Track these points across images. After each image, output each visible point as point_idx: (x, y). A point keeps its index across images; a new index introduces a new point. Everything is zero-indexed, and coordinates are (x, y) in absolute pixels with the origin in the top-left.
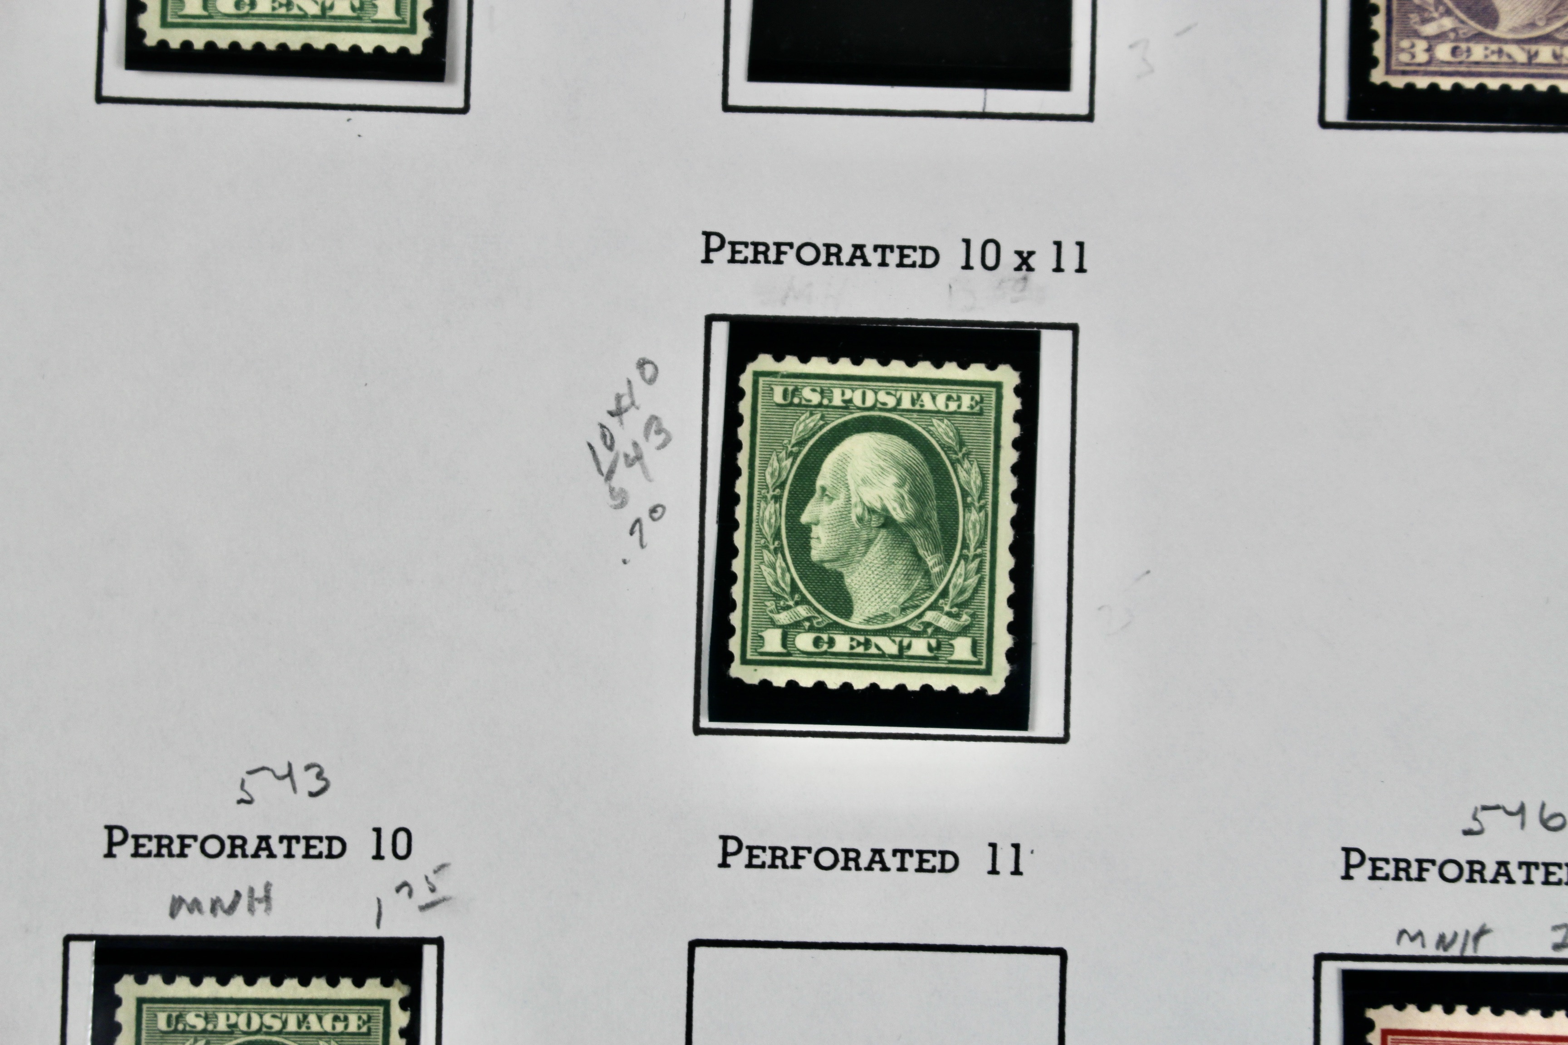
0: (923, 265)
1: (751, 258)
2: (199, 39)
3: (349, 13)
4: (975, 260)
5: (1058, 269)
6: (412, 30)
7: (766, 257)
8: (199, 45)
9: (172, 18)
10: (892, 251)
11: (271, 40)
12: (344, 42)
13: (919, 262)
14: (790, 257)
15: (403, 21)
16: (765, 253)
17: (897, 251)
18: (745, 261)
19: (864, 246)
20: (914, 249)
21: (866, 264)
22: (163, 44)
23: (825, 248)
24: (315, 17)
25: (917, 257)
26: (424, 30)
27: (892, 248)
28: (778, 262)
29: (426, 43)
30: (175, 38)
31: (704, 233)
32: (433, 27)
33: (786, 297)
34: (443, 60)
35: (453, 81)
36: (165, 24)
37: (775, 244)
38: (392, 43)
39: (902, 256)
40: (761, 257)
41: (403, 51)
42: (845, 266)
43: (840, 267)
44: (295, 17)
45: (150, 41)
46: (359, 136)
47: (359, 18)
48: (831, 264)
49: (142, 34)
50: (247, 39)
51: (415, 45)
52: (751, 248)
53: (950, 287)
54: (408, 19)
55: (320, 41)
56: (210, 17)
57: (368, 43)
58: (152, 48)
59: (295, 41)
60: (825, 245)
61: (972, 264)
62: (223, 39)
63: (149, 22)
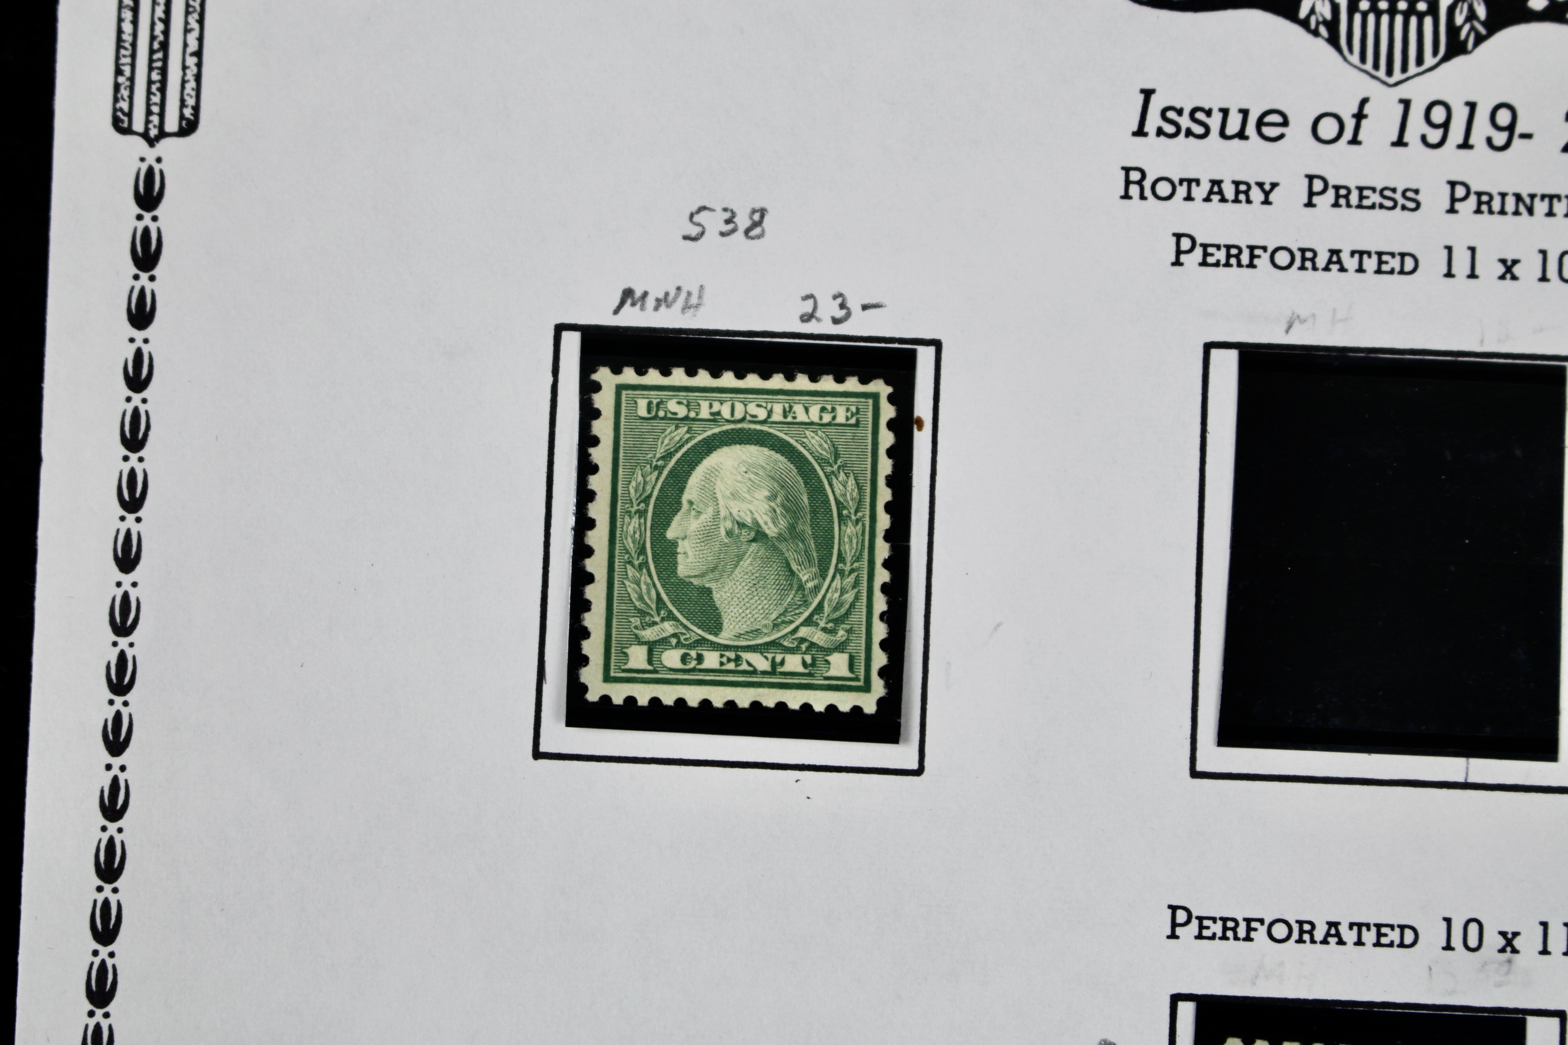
0: (1402, 945)
1: (1219, 934)
2: (643, 695)
3: (801, 669)
4: (1457, 940)
5: (1545, 952)
6: (866, 688)
7: (1235, 934)
8: (643, 701)
9: (615, 672)
10: (1369, 929)
11: (719, 697)
12: (794, 700)
13: (1397, 941)
14: (1260, 934)
15: (857, 679)
16: (1234, 930)
17: (1374, 930)
18: (1213, 937)
19: (1339, 923)
20: (1392, 927)
21: (1341, 942)
22: (606, 699)
23: (1298, 925)
24: (764, 673)
25: (1395, 936)
26: (879, 688)
27: (1368, 926)
28: (1248, 939)
29: (880, 702)
30: (618, 694)
31: (1170, 907)
32: (887, 686)
33: (1257, 976)
34: (898, 720)
35: (907, 740)
36: (607, 678)
37: (1245, 919)
38: (845, 702)
39: (1379, 935)
40: (1230, 934)
41: (857, 710)
42: (1318, 945)
43: (1313, 945)
44: (745, 672)
45: (593, 696)
46: (808, 798)
47: (810, 675)
48: (1304, 942)
49: (585, 689)
50: (693, 696)
51: (869, 704)
52: (1220, 923)
53: (1430, 969)
54: (862, 677)
55: (769, 698)
56: (655, 671)
57: (819, 701)
58: (593, 703)
59: (744, 698)
60: (1297, 922)
61: (1453, 944)
62: (668, 695)
63: (591, 675)
